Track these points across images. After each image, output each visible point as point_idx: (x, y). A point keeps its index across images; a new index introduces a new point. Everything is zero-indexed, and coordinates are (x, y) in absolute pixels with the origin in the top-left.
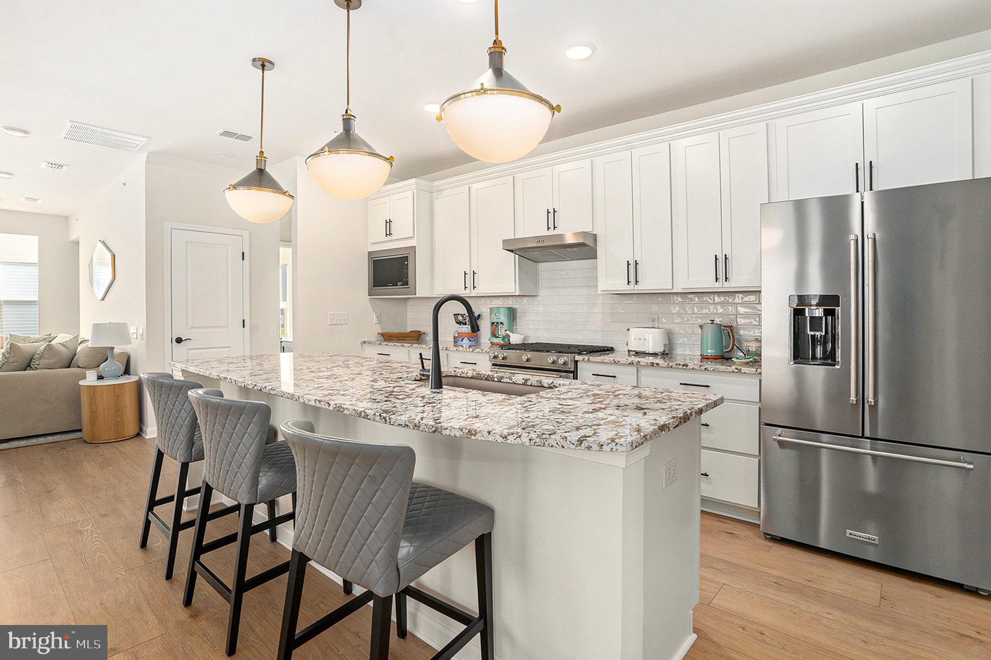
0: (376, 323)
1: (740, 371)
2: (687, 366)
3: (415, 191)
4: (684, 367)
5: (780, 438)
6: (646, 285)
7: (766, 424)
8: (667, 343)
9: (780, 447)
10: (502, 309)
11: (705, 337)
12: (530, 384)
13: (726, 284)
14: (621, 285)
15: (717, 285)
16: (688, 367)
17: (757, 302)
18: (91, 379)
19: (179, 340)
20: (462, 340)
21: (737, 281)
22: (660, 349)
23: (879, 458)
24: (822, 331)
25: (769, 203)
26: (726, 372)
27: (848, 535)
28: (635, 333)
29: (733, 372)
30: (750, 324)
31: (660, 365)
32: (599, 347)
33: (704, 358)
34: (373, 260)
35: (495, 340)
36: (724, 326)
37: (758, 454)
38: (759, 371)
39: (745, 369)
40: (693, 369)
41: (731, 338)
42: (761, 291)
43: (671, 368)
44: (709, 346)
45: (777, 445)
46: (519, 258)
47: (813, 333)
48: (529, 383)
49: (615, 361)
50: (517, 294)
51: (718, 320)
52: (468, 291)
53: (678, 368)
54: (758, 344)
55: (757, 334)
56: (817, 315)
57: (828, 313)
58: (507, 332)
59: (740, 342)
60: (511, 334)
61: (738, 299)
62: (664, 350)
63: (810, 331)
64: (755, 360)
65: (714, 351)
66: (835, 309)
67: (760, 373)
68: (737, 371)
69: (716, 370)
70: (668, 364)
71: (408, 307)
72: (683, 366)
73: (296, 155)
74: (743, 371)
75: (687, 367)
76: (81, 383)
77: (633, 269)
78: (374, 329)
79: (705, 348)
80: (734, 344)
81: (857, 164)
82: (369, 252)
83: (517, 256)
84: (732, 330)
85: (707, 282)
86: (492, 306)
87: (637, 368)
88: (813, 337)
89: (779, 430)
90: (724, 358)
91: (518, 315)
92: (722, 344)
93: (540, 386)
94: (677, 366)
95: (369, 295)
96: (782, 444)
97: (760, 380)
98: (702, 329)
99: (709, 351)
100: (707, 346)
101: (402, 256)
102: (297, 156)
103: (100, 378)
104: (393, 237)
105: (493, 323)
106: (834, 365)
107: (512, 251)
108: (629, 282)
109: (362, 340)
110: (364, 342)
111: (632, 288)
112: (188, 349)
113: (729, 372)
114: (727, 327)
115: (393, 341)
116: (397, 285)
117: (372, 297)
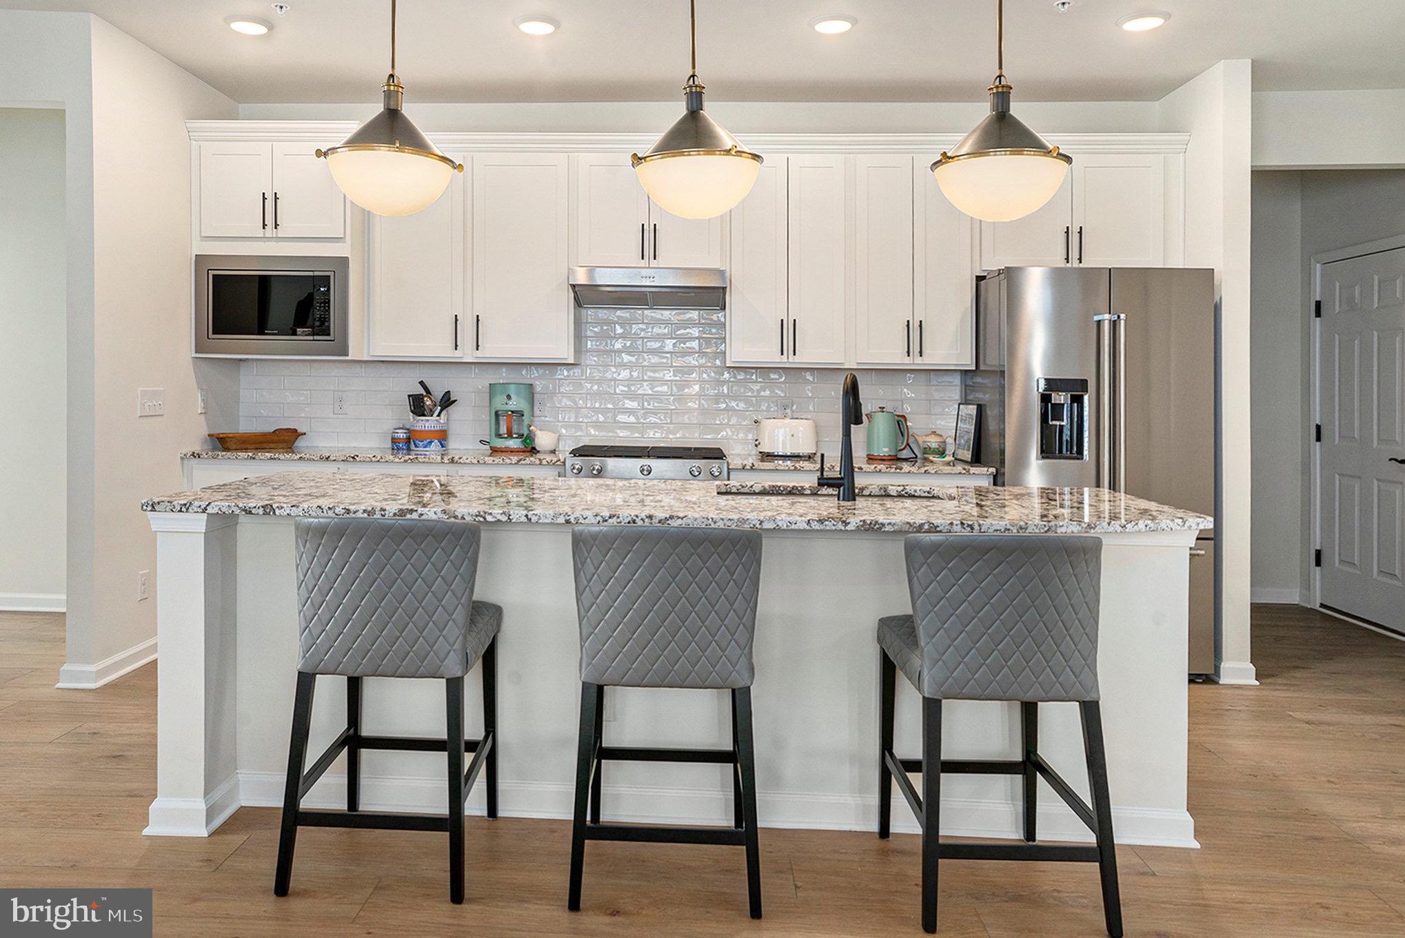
0: (201, 413)
4: (898, 470)
6: (808, 355)
10: (514, 387)
12: (868, 494)
15: (907, 360)
16: (903, 471)
24: (1063, 420)
26: (951, 474)
29: (960, 473)
31: (864, 470)
34: (214, 277)
36: (897, 415)
40: (909, 472)
43: (880, 473)
49: (796, 467)
51: (885, 407)
52: (456, 352)
53: (889, 473)
58: (531, 428)
60: (538, 432)
65: (888, 450)
66: (1082, 395)
69: (939, 472)
70: (876, 467)
75: (901, 470)
77: (788, 333)
82: (198, 257)
84: (905, 422)
85: (899, 356)
90: (898, 457)
92: (897, 439)
93: (885, 496)
94: (887, 470)
95: (193, 352)
98: (869, 419)
99: (883, 449)
101: (311, 274)
104: (281, 232)
106: (1079, 459)
108: (781, 351)
111: (785, 360)
113: (955, 474)
114: (901, 416)
115: (246, 450)
116: (294, 334)
117: (198, 355)
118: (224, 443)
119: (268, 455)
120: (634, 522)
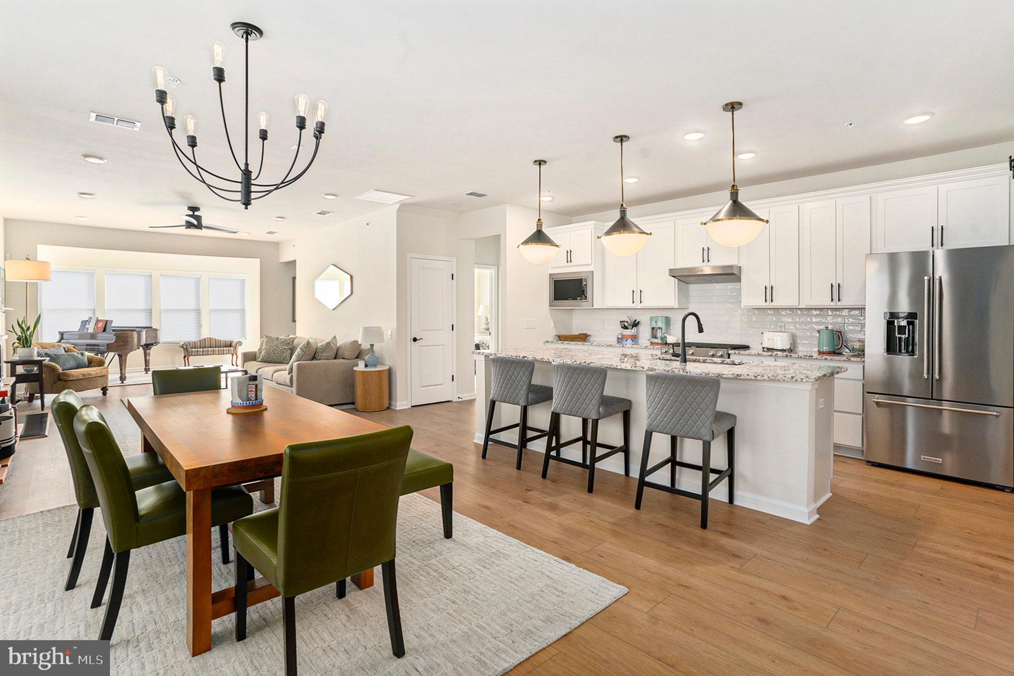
0: (553, 328)
1: (850, 360)
2: (812, 357)
3: (593, 230)
4: (810, 358)
5: (878, 400)
6: (778, 302)
7: (867, 392)
8: (792, 342)
9: (878, 406)
10: (660, 318)
11: (821, 339)
13: (839, 303)
14: (760, 303)
15: (832, 303)
17: (860, 315)
18: (361, 367)
19: (415, 340)
20: (626, 341)
21: (848, 300)
22: (787, 347)
23: (944, 411)
24: (906, 334)
25: (871, 254)
26: (840, 361)
27: (922, 459)
28: (767, 335)
29: (845, 360)
30: (855, 330)
31: (791, 357)
32: (739, 345)
33: (820, 353)
34: (555, 281)
35: (655, 341)
36: (836, 331)
37: (862, 413)
38: (863, 360)
39: (852, 359)
41: (841, 338)
42: (865, 308)
43: (799, 359)
44: (825, 343)
45: (875, 405)
46: (678, 282)
47: (900, 336)
48: (725, 362)
49: (753, 355)
50: (676, 307)
51: (830, 327)
52: (635, 305)
53: (806, 358)
54: (861, 344)
55: (860, 336)
56: (903, 325)
57: (909, 323)
58: (665, 335)
59: (846, 341)
60: (668, 336)
61: (845, 312)
62: (790, 348)
63: (898, 334)
64: (860, 353)
65: (828, 348)
66: (914, 321)
67: (864, 361)
68: (847, 360)
69: (832, 360)
70: (796, 356)
71: (573, 316)
72: (809, 356)
73: (505, 203)
74: (852, 360)
76: (355, 369)
77: (769, 292)
78: (552, 333)
79: (822, 345)
80: (842, 344)
81: (933, 227)
82: (550, 274)
83: (676, 280)
84: (841, 334)
85: (826, 301)
86: (652, 316)
87: (775, 358)
88: (900, 338)
89: (877, 396)
90: (835, 352)
91: (672, 322)
92: (834, 343)
95: (550, 306)
96: (878, 404)
97: (864, 366)
98: (819, 333)
99: (824, 348)
100: (823, 344)
101: (581, 278)
102: (507, 205)
103: (366, 366)
104: (573, 263)
105: (653, 328)
106: (913, 356)
107: (674, 277)
108: (766, 300)
109: (546, 340)
110: (547, 342)
111: (768, 304)
112: (420, 346)
113: (842, 361)
114: (838, 332)
115: (567, 341)
116: (577, 299)
117: (551, 308)
118: (562, 338)
119: (567, 342)
120: (581, 363)
